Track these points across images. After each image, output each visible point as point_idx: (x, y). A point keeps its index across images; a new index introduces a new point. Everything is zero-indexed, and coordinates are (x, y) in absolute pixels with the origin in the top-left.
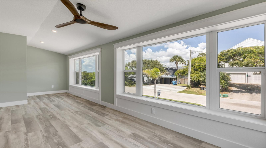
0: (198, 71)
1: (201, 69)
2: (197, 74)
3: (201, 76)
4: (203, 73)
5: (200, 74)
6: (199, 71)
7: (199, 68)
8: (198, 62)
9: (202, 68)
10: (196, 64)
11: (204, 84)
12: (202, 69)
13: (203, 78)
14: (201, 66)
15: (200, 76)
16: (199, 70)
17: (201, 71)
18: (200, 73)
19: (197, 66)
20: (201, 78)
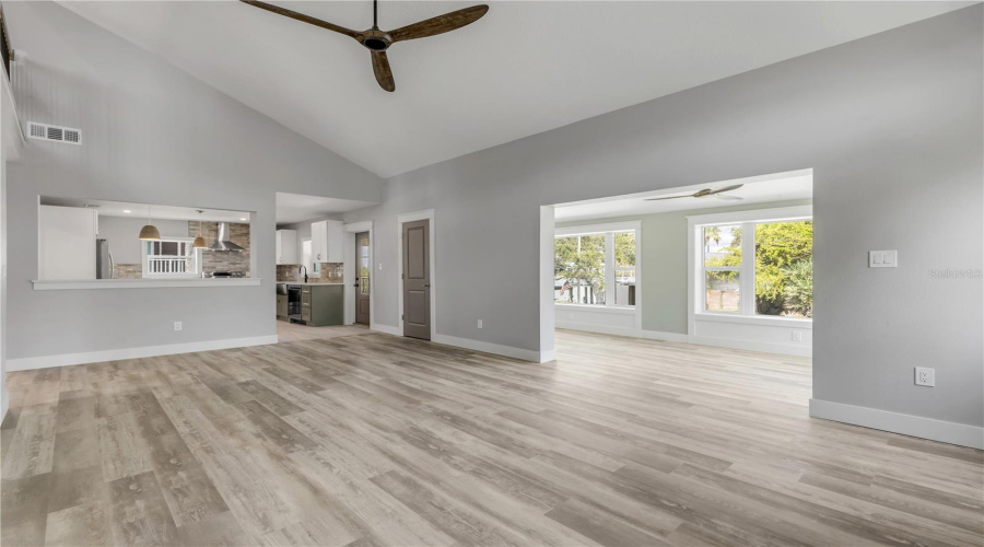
0: (776, 264)
1: (785, 258)
2: (772, 273)
3: (786, 282)
4: (795, 272)
5: (782, 276)
6: (779, 264)
7: (779, 255)
8: (776, 234)
9: (788, 256)
10: (769, 240)
11: (797, 306)
12: (790, 259)
13: (795, 288)
14: (787, 249)
15: (783, 281)
16: (781, 261)
17: (785, 265)
18: (783, 273)
19: (773, 248)
20: (788, 288)
